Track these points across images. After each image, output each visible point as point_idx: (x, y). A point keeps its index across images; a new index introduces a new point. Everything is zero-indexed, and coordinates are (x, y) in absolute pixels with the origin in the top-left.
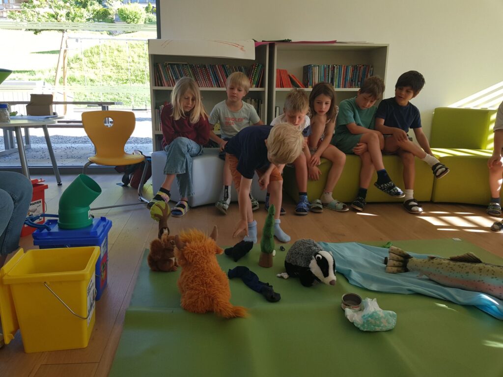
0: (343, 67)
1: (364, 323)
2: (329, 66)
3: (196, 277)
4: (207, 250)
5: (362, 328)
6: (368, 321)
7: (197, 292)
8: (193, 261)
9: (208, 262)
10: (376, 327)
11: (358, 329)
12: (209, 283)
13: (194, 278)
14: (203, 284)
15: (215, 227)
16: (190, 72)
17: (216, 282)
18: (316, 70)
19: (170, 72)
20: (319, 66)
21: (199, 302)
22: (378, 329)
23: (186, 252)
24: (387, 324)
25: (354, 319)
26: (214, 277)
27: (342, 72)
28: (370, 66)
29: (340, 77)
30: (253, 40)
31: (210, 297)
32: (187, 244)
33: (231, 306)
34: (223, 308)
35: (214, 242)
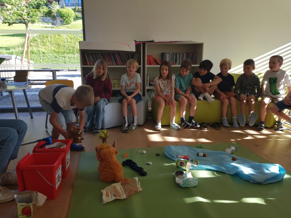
0: (181, 54)
1: (183, 184)
2: (174, 53)
3: (107, 165)
4: (111, 152)
5: (182, 186)
6: (185, 183)
7: (107, 173)
8: (105, 158)
9: (111, 158)
10: (189, 185)
11: (181, 186)
12: (113, 168)
13: (105, 166)
14: (110, 169)
15: (114, 142)
16: (102, 57)
17: (116, 167)
18: (168, 55)
19: (91, 57)
20: (169, 53)
21: (109, 177)
22: (189, 186)
23: (101, 154)
24: (193, 184)
25: (179, 182)
26: (115, 165)
27: (181, 56)
28: (195, 53)
29: (180, 59)
30: (134, 40)
31: (113, 175)
32: (102, 150)
33: (123, 178)
34: (120, 179)
35: (115, 149)
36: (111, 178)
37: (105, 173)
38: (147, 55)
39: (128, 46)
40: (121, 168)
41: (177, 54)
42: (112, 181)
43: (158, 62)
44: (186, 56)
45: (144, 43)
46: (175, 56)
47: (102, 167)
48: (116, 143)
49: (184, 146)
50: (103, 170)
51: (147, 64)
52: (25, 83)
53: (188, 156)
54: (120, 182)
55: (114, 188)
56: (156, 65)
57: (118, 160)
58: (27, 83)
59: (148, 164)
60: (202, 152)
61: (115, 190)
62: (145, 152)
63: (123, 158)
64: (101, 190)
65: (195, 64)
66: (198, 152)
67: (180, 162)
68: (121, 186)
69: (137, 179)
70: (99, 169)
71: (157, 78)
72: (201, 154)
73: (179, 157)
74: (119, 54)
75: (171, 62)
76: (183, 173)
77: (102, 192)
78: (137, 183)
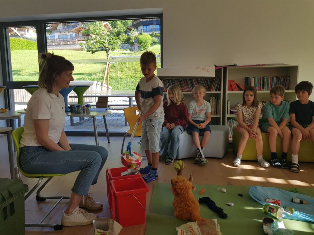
0: (270, 78)
2: (261, 77)
4: (187, 187)
7: (183, 209)
8: (180, 193)
9: (187, 194)
12: (189, 205)
13: (181, 202)
14: (186, 205)
15: (191, 175)
17: (192, 204)
18: (253, 80)
20: (254, 78)
21: (184, 214)
23: (176, 188)
26: (191, 202)
27: (270, 81)
28: (288, 77)
29: (268, 84)
30: (214, 65)
31: (189, 212)
32: (177, 183)
33: (200, 218)
34: (196, 219)
35: (191, 183)
36: (186, 215)
37: (180, 209)
38: (229, 80)
39: (207, 71)
40: (198, 206)
41: (264, 78)
42: (188, 219)
43: (241, 87)
44: (277, 80)
45: (225, 68)
46: (262, 81)
47: (178, 203)
48: (192, 177)
49: (274, 188)
50: (178, 205)
51: (228, 90)
52: (105, 109)
53: (279, 201)
54: (197, 222)
55: (190, 228)
56: (239, 90)
57: (194, 196)
58: (107, 110)
59: (229, 205)
60: (298, 198)
61: (190, 230)
62: (225, 190)
63: (200, 194)
64: (176, 228)
65: (288, 89)
66: (293, 197)
67: (269, 207)
68: (198, 226)
69: (216, 220)
70: (174, 204)
71: (240, 105)
72: (298, 201)
73: (268, 201)
74: (197, 79)
75: (257, 88)
76: (273, 221)
77: (177, 230)
78: (216, 226)
